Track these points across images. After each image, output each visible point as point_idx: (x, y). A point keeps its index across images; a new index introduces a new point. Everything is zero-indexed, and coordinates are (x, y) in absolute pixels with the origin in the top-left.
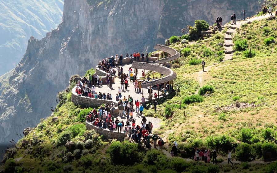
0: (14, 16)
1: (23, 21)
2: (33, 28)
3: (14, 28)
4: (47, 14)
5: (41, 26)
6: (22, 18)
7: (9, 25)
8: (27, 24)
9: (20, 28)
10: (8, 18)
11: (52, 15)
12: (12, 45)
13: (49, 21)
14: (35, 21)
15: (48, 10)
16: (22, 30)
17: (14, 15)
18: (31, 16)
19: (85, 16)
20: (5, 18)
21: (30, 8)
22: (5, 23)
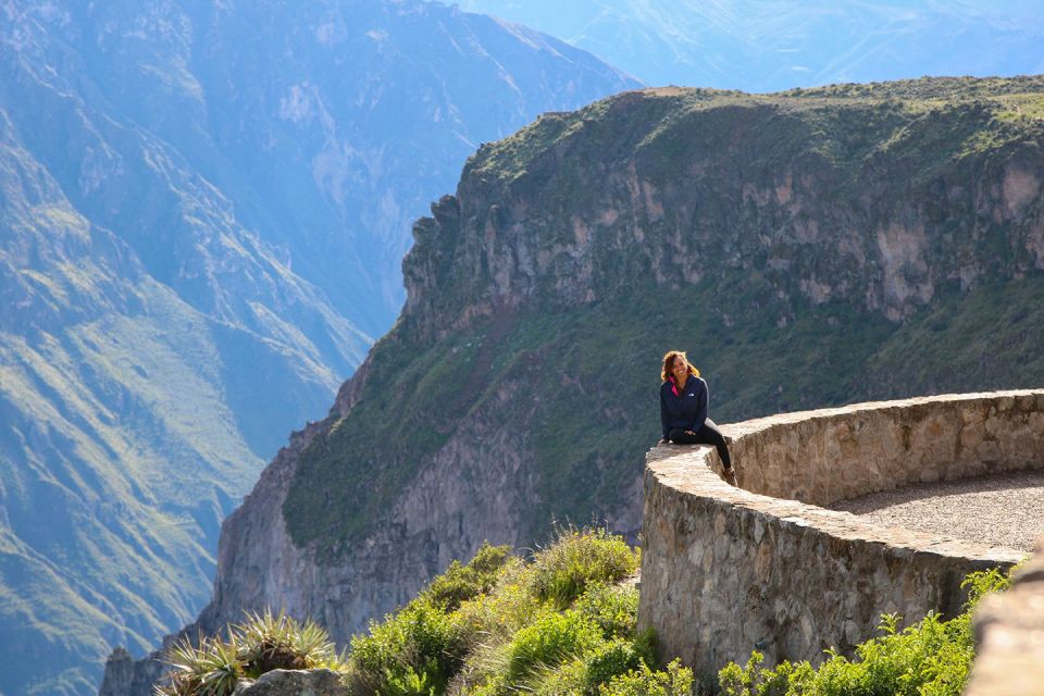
0: (80, 603)
1: (104, 617)
2: (137, 636)
3: (80, 638)
4: (174, 596)
5: (155, 631)
6: (104, 608)
7: (66, 628)
8: (115, 624)
9: (97, 637)
10: (63, 609)
11: (188, 598)
12: (72, 686)
13: (178, 615)
14: (141, 617)
15: (176, 586)
16: (102, 643)
17: (81, 599)
18: (129, 602)
19: (281, 580)
20: (55, 608)
21: (125, 580)
22: (53, 624)
